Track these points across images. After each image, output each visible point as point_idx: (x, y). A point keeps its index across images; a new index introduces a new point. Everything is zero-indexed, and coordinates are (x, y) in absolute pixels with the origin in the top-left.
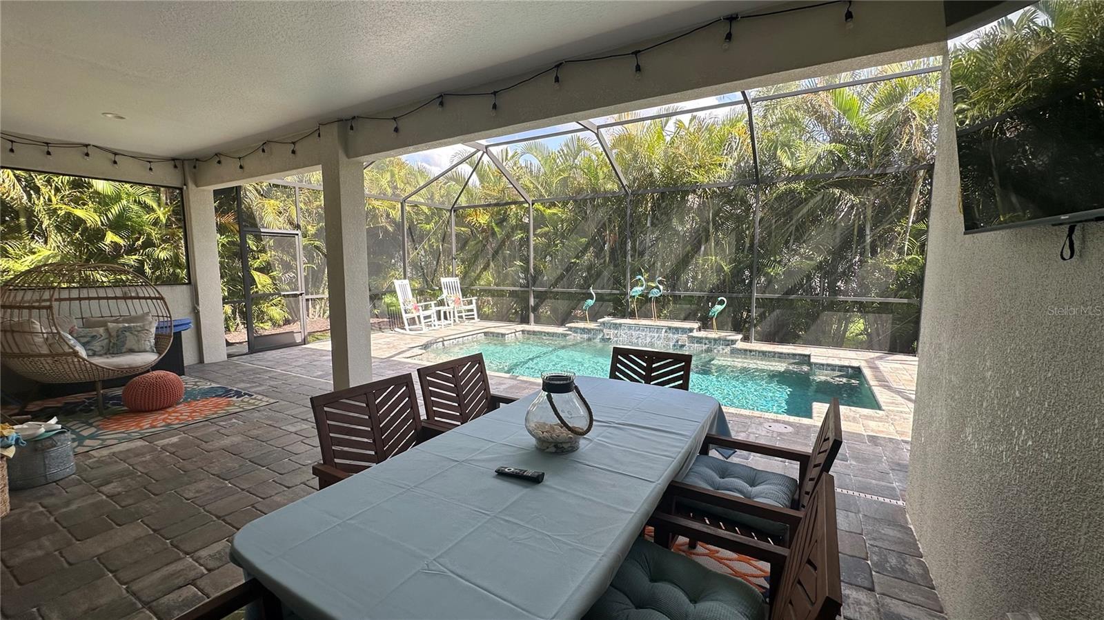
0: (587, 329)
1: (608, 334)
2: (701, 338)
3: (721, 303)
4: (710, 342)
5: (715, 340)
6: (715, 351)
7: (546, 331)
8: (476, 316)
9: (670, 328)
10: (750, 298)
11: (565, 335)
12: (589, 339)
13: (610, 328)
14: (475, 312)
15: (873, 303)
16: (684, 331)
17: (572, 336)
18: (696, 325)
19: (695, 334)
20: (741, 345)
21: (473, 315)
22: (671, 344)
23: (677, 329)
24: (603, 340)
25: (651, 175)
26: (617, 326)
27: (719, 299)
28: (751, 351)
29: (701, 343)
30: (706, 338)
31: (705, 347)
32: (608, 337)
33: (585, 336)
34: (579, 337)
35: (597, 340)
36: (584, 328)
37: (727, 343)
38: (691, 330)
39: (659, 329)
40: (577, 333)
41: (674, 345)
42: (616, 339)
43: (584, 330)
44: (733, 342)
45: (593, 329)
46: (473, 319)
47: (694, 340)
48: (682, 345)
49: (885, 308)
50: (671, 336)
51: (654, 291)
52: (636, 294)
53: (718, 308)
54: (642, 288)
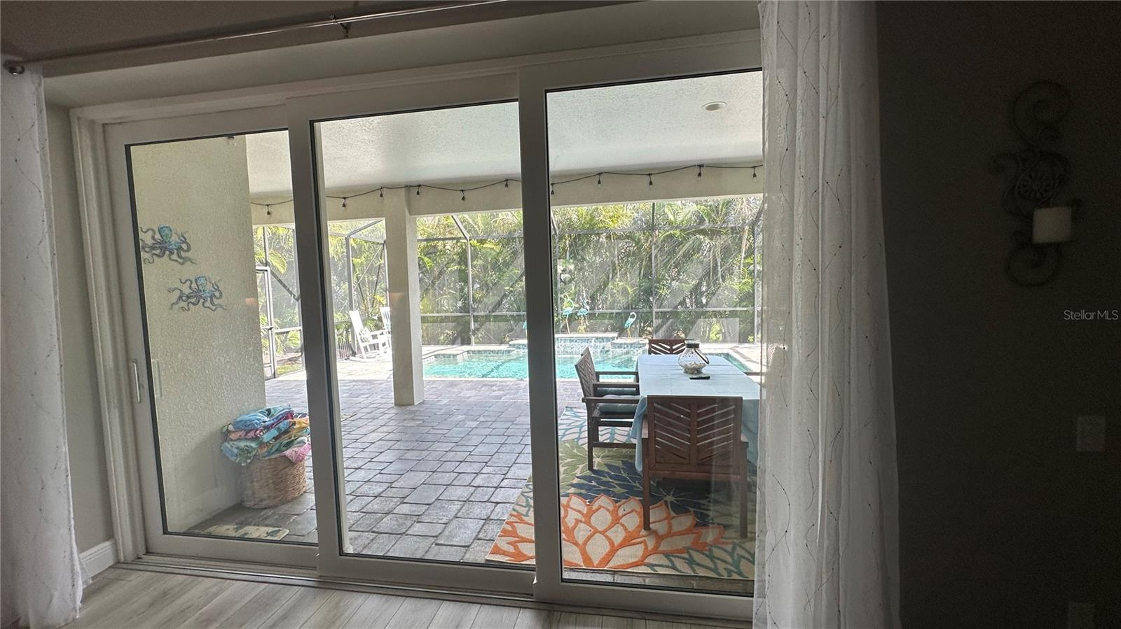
2: (621, 344)
3: (633, 317)
4: (628, 346)
5: (631, 344)
6: (632, 353)
7: (492, 349)
9: (597, 338)
10: (651, 312)
11: (509, 352)
15: (725, 311)
16: (608, 339)
17: (515, 352)
18: (616, 335)
19: (616, 341)
22: (599, 351)
23: (603, 339)
25: (570, 219)
27: (631, 314)
29: (621, 348)
30: (625, 344)
31: (625, 351)
34: (521, 352)
37: (639, 346)
38: (613, 338)
39: (589, 340)
40: (519, 348)
41: (601, 351)
47: (615, 345)
48: (608, 351)
49: (733, 314)
50: (598, 344)
51: (582, 310)
52: (568, 314)
53: (631, 320)
54: (572, 309)
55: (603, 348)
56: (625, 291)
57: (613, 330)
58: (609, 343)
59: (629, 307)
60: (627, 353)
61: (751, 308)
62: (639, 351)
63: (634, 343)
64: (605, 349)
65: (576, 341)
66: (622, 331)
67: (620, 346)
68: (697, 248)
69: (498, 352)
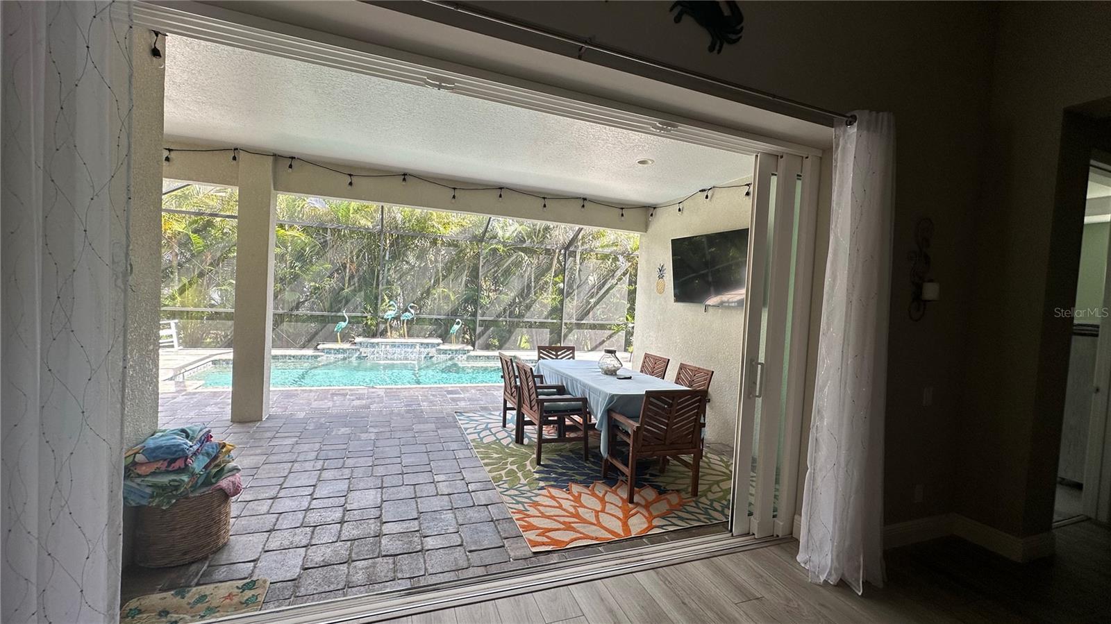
0: (342, 349)
1: (365, 353)
2: (446, 350)
3: (458, 323)
4: (452, 353)
5: (456, 351)
6: (456, 359)
7: (293, 354)
8: (176, 343)
9: (422, 344)
10: (475, 322)
11: (316, 357)
12: (345, 359)
13: (367, 347)
14: (175, 339)
15: (536, 322)
16: (433, 345)
17: (324, 358)
18: (439, 341)
19: (442, 347)
20: (472, 353)
21: (172, 342)
22: (423, 356)
23: (427, 344)
24: (359, 358)
26: (373, 345)
27: (457, 320)
28: (480, 357)
29: (446, 354)
30: (450, 350)
31: (449, 357)
32: (365, 355)
33: (341, 356)
34: (332, 357)
35: (353, 359)
36: (340, 349)
37: (464, 352)
38: (438, 345)
39: (413, 346)
40: (330, 353)
41: (425, 357)
42: (372, 356)
43: (338, 351)
44: (468, 351)
45: (348, 349)
46: (173, 346)
47: (439, 351)
48: (431, 357)
49: (542, 325)
50: (422, 350)
51: (407, 314)
52: (390, 317)
53: (456, 327)
54: (394, 312)
55: (428, 354)
56: (447, 297)
57: (440, 336)
58: (434, 349)
59: (454, 313)
60: (451, 359)
61: (560, 321)
62: (464, 357)
63: (460, 350)
64: (430, 355)
65: (399, 347)
66: (445, 337)
67: (445, 352)
68: (518, 264)
69: (301, 357)
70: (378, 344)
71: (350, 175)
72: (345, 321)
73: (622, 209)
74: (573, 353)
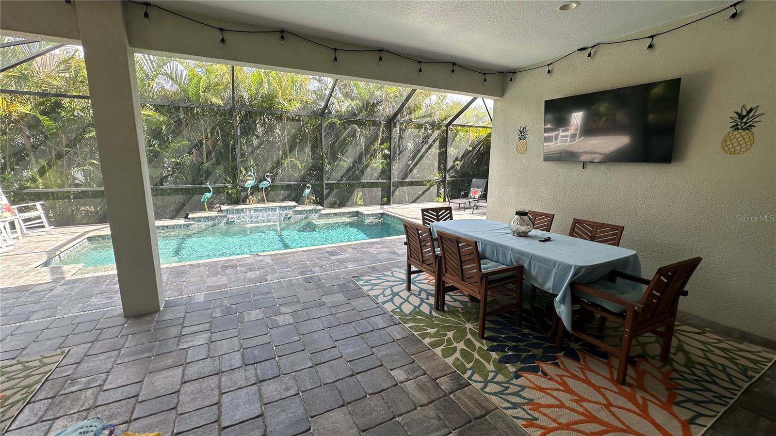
0: (211, 217)
1: (232, 218)
2: (301, 211)
3: (309, 188)
4: (307, 213)
5: (310, 211)
6: (310, 217)
7: (166, 225)
8: (46, 223)
9: (280, 207)
11: (188, 226)
12: (214, 225)
13: (233, 213)
14: (44, 219)
16: (290, 208)
17: (195, 225)
18: (294, 203)
19: (297, 208)
20: (323, 212)
21: (42, 222)
22: (282, 218)
23: (285, 207)
24: (227, 223)
26: (238, 211)
27: (307, 185)
28: (329, 214)
29: (301, 214)
30: (305, 210)
31: (304, 216)
32: (233, 220)
33: (210, 223)
34: (203, 225)
35: (222, 224)
36: (208, 216)
37: (316, 211)
38: (295, 207)
39: (273, 209)
40: (200, 221)
41: (284, 218)
42: (239, 221)
43: (207, 219)
44: (320, 210)
45: (217, 216)
46: (43, 227)
47: (296, 212)
48: (290, 218)
49: (374, 185)
50: (281, 212)
51: (265, 182)
52: (250, 186)
53: (307, 191)
54: (253, 182)
55: (286, 215)
56: (294, 166)
57: (293, 200)
58: (291, 211)
59: (303, 179)
60: (306, 218)
61: (389, 181)
62: (316, 216)
63: (312, 210)
64: (288, 216)
65: (261, 211)
66: (298, 199)
67: (300, 212)
69: (174, 227)
70: (242, 210)
71: (221, 30)
72: (210, 192)
73: (485, 74)
74: (451, 213)
